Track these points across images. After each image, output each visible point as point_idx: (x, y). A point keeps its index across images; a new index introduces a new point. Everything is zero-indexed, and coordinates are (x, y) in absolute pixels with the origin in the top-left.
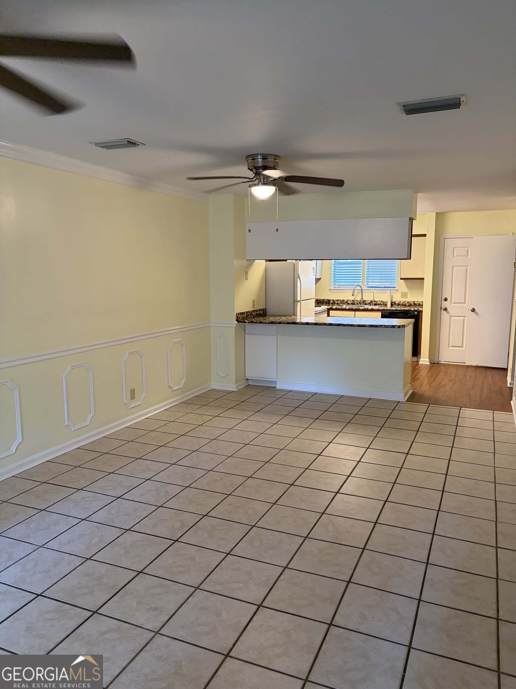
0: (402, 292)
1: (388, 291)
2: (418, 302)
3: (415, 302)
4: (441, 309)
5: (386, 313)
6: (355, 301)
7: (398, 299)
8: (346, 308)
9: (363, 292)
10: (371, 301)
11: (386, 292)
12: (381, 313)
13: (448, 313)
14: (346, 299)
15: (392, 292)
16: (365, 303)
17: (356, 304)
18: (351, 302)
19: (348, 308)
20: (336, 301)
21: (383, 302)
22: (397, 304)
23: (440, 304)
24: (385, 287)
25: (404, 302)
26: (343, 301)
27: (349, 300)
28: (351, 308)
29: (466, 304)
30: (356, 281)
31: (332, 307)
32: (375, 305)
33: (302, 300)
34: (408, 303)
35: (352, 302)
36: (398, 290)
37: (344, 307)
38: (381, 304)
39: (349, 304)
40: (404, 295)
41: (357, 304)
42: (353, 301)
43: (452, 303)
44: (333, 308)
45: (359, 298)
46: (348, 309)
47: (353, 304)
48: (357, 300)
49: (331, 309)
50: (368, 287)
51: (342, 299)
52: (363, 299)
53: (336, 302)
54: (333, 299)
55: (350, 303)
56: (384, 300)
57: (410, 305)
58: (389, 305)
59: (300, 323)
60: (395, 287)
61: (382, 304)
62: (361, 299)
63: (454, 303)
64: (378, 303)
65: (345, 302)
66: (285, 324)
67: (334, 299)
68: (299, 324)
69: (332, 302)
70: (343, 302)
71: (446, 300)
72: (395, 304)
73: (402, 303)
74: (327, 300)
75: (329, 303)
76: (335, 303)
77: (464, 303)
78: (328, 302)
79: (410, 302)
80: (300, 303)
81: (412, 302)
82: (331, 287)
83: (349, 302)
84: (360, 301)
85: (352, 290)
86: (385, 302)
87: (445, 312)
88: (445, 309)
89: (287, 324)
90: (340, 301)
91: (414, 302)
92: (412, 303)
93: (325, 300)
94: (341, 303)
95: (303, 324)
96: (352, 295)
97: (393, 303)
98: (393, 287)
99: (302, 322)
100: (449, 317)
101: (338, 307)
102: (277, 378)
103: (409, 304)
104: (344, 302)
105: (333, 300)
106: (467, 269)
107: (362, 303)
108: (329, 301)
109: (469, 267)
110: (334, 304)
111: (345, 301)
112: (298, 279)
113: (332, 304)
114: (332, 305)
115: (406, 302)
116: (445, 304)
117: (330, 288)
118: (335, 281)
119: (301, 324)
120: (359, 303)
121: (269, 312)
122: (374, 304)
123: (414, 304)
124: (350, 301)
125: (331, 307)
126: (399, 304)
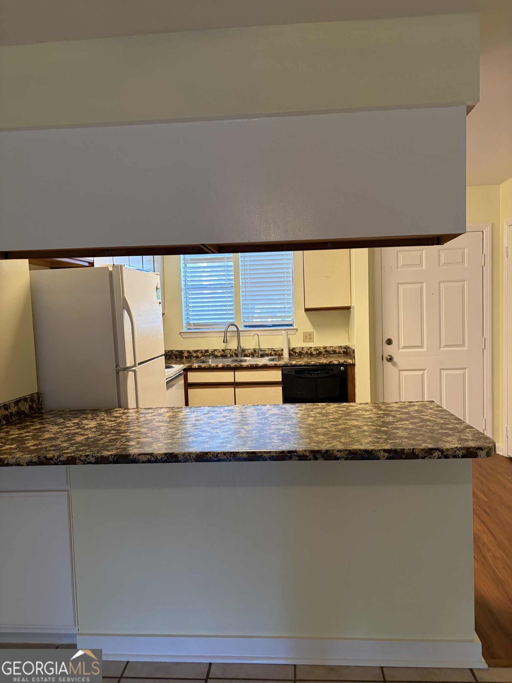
0: (304, 333)
1: (283, 331)
2: (332, 349)
3: (327, 349)
4: (383, 359)
5: (289, 372)
6: (228, 352)
7: (298, 343)
8: (217, 366)
9: (240, 335)
10: (255, 350)
11: (281, 334)
12: (281, 372)
13: (395, 364)
14: (211, 348)
15: (288, 333)
16: (245, 354)
17: (229, 355)
18: (220, 353)
19: (221, 366)
20: (193, 353)
21: (274, 351)
22: (297, 353)
23: (381, 350)
24: (274, 326)
25: (308, 350)
26: (207, 351)
27: (216, 350)
28: (227, 365)
29: (423, 348)
30: (226, 317)
31: (191, 366)
32: (262, 356)
33: (139, 364)
34: (316, 350)
35: (223, 353)
36: (297, 329)
37: (212, 362)
38: (271, 355)
39: (216, 356)
40: (308, 337)
41: (232, 356)
42: (223, 350)
43: (400, 348)
44: (193, 367)
45: (233, 345)
46: (221, 368)
47: (224, 356)
48: (230, 350)
49: (189, 369)
50: (246, 326)
51: (204, 348)
52: (241, 347)
53: (195, 355)
54: (188, 349)
55: (219, 355)
56: (276, 347)
57: (319, 354)
58: (286, 354)
59: (144, 458)
60: (291, 325)
61: (272, 353)
62: (238, 347)
63: (404, 347)
64: (266, 352)
65: (210, 354)
66: (90, 463)
67: (191, 349)
68: (143, 462)
69: (186, 354)
70: (206, 354)
71: (389, 342)
72: (295, 353)
73: (305, 351)
74: (177, 351)
75: (181, 357)
76: (192, 356)
77: (421, 346)
78: (179, 355)
79: (318, 349)
80: (133, 373)
81: (322, 348)
82: (182, 329)
83: (216, 353)
84: (236, 350)
85: (222, 332)
86: (278, 350)
87: (390, 363)
88: (390, 359)
89: (96, 463)
90: (202, 352)
91: (325, 348)
92: (323, 350)
93: (174, 352)
94: (203, 356)
95: (155, 461)
96: (224, 342)
97: (291, 352)
98: (288, 325)
99: (151, 454)
100: (397, 371)
101: (203, 365)
102: (76, 622)
103: (318, 352)
104: (208, 354)
105: (188, 352)
106: (421, 289)
107: (239, 355)
108: (181, 352)
109: (424, 284)
110: (191, 358)
111: (210, 352)
112: (126, 313)
113: (187, 358)
114: (187, 360)
115: (312, 349)
116: (389, 350)
117: (181, 331)
118: (188, 318)
119: (149, 461)
120: (234, 354)
121: (49, 402)
122: (261, 354)
123: (326, 351)
124: (218, 351)
125: (189, 364)
126: (300, 354)
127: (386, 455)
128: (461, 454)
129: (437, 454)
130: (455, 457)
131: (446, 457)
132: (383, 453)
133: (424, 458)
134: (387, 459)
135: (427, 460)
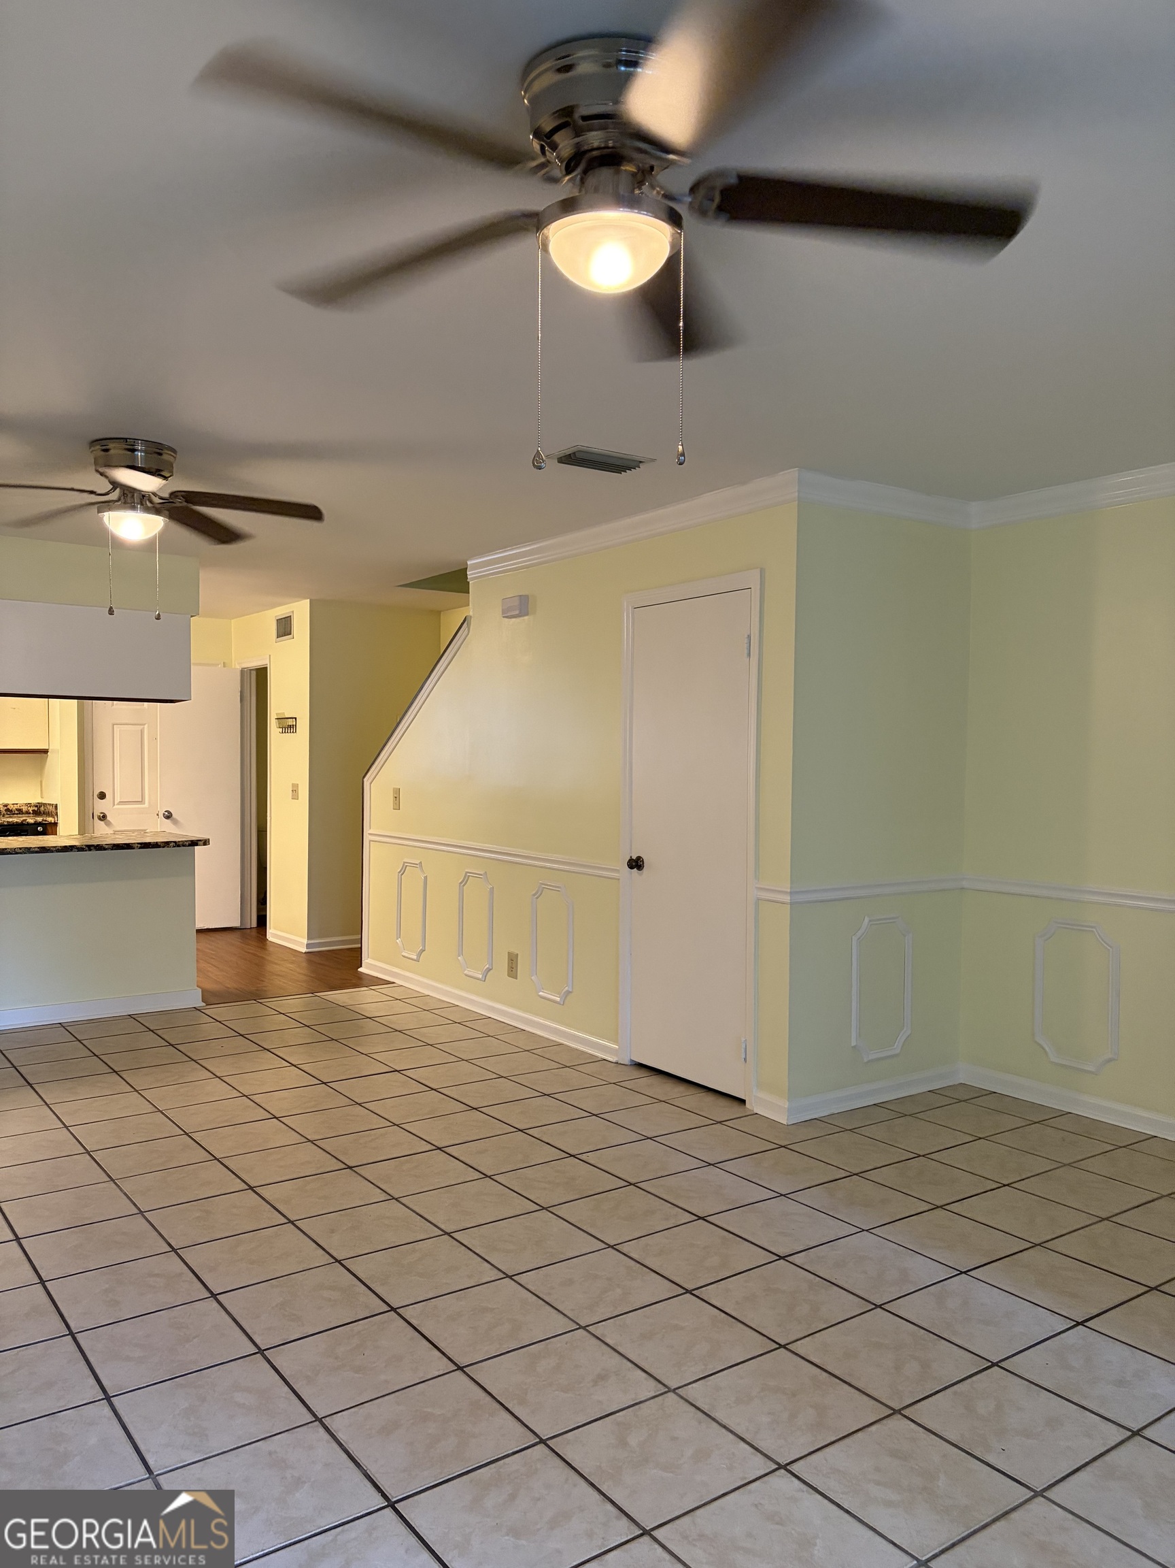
4: (93, 818)
13: (109, 824)
23: (93, 805)
29: (144, 804)
43: (116, 803)
63: (121, 803)
71: (102, 796)
77: (142, 802)
87: (102, 822)
88: (103, 817)
106: (142, 732)
109: (146, 726)
116: (101, 806)
127: (139, 845)
128: (187, 844)
129: (172, 844)
130: (184, 846)
131: (179, 846)
132: (137, 845)
133: (164, 847)
134: (140, 848)
135: (166, 849)
